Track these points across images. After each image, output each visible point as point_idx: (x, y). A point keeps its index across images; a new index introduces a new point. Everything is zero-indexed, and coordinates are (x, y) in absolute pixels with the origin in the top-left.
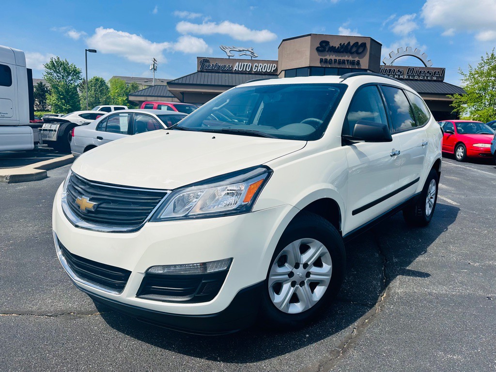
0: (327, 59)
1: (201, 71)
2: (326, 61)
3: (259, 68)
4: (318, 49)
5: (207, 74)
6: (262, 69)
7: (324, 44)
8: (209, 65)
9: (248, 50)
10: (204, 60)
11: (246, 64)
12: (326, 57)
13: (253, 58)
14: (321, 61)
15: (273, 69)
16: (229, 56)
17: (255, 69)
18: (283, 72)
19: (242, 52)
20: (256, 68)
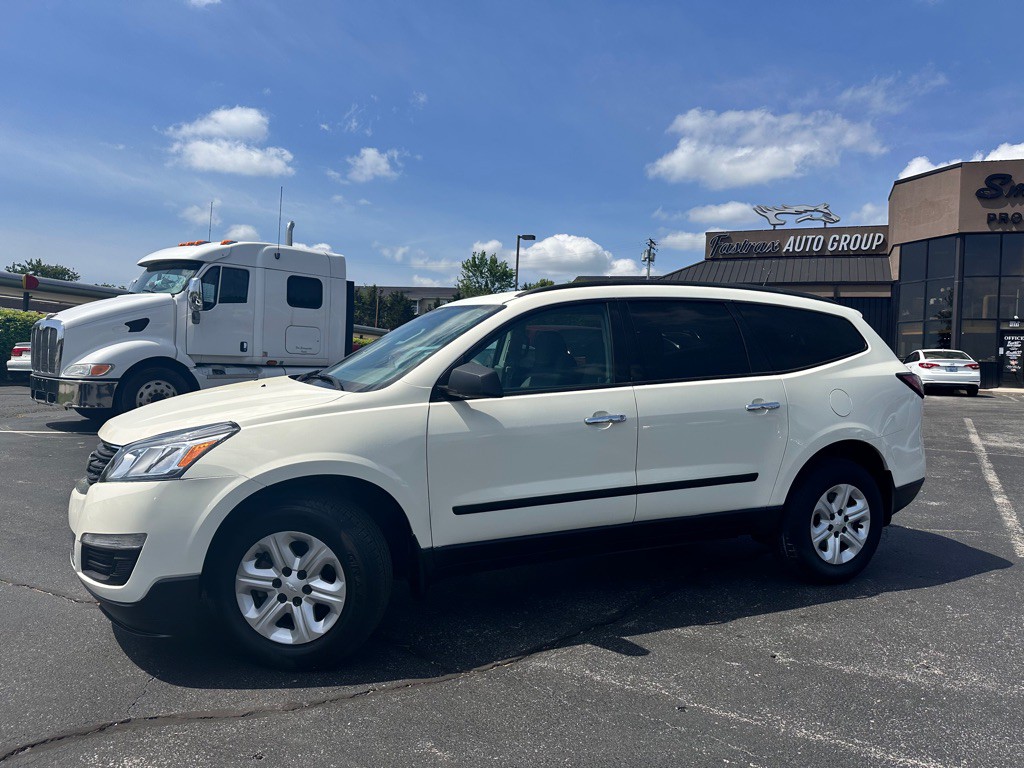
0: (1007, 214)
1: (713, 259)
2: (1004, 219)
3: (842, 243)
4: (980, 195)
5: (724, 263)
6: (848, 245)
7: (997, 183)
8: (731, 247)
9: (816, 210)
10: (719, 237)
11: (811, 237)
12: (1003, 210)
13: (828, 225)
14: (991, 219)
15: (875, 243)
16: (774, 225)
17: (832, 246)
18: (897, 250)
19: (804, 214)
20: (836, 244)
